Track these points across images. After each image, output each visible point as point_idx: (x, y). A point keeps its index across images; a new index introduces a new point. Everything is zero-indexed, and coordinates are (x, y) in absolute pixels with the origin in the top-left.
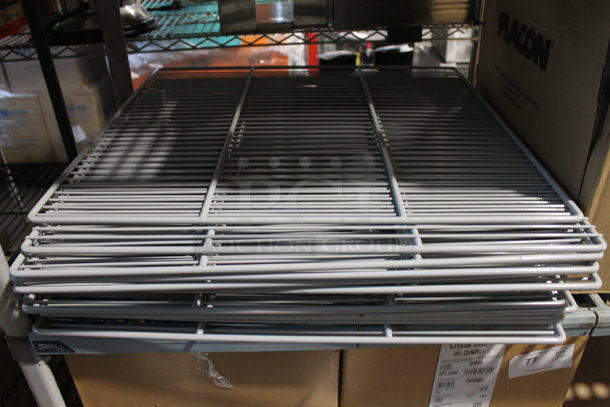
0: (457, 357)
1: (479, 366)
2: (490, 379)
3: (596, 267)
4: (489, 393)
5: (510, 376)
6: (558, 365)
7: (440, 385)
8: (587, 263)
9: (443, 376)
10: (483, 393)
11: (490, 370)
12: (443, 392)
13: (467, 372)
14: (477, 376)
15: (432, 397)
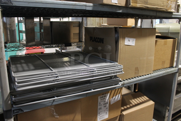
0: (101, 101)
1: (105, 102)
2: (108, 105)
3: (122, 70)
4: (108, 109)
5: (111, 104)
6: (118, 100)
7: (99, 109)
8: (121, 69)
9: (100, 107)
10: (107, 110)
11: (107, 103)
12: (100, 111)
13: (103, 105)
14: (105, 105)
15: (98, 113)
